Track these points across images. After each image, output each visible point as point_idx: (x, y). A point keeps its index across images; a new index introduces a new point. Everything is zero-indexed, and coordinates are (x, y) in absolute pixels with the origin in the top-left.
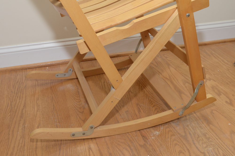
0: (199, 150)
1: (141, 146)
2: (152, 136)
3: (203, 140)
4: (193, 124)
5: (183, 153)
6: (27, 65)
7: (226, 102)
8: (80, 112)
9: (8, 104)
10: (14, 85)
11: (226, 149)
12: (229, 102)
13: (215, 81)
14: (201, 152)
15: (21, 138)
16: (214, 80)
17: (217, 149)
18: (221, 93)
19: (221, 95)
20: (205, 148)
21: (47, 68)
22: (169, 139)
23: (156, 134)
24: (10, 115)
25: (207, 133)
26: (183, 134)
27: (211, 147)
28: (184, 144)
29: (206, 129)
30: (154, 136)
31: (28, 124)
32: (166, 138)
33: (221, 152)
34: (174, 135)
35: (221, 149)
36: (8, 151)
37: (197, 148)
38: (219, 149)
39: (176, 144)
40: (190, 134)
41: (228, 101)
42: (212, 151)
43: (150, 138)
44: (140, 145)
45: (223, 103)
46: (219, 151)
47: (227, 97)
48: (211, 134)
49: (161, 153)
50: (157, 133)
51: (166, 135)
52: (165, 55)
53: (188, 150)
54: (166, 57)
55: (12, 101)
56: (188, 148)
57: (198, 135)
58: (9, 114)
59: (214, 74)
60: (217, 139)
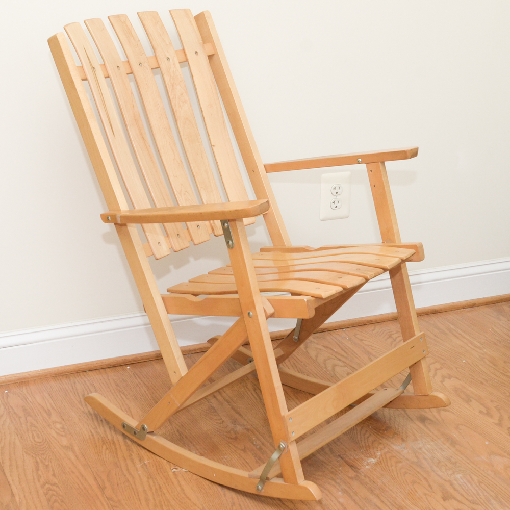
0: (442, 478)
1: (351, 478)
2: (365, 464)
3: (447, 465)
4: (429, 446)
5: (419, 483)
6: (87, 362)
7: (481, 412)
8: (231, 438)
9: (91, 432)
10: (81, 400)
11: (482, 474)
12: (485, 412)
13: (460, 380)
14: (445, 481)
15: (148, 478)
16: (457, 378)
17: (470, 475)
18: (471, 399)
19: (471, 401)
20: (451, 475)
21: (128, 368)
22: (393, 467)
23: (371, 462)
24: (107, 448)
25: (452, 457)
26: (415, 460)
27: (460, 474)
28: (418, 472)
29: (450, 451)
30: (368, 464)
31: (148, 460)
32: (388, 467)
33: (475, 479)
34: (400, 462)
35: (475, 475)
36: (138, 496)
37: (438, 476)
38: (472, 475)
39: (406, 473)
40: (425, 459)
41: (484, 410)
42: (461, 479)
43: (362, 467)
44: (349, 477)
45: (475, 414)
46: (472, 478)
47: (482, 404)
48: (458, 457)
49: (385, 485)
50: (373, 460)
51: (387, 463)
52: (357, 336)
53: (425, 478)
54: (361, 340)
55: (96, 427)
56: (425, 476)
57: (439, 460)
58: (104, 447)
59: (456, 368)
60: (468, 464)
